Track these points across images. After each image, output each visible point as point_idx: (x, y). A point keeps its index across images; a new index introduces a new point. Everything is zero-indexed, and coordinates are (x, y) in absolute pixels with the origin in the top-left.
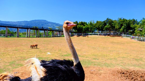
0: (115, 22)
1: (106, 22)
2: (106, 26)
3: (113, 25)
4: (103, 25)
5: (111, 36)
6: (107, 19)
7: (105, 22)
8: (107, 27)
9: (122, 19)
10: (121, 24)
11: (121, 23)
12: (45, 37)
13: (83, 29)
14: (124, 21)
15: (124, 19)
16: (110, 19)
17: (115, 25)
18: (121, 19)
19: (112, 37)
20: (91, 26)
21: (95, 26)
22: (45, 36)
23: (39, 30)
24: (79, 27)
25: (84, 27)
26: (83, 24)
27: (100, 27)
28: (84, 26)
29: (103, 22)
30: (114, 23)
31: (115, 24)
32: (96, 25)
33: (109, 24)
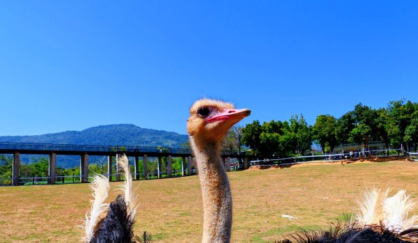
0: (382, 115)
1: (354, 117)
2: (355, 131)
3: (378, 124)
4: (344, 127)
5: (375, 161)
6: (357, 106)
7: (349, 117)
8: (359, 133)
9: (405, 103)
10: (402, 119)
11: (401, 117)
12: (161, 178)
13: (279, 143)
14: (412, 111)
15: (410, 103)
16: (367, 108)
17: (385, 123)
18: (401, 105)
19: (377, 161)
20: (305, 134)
21: (316, 133)
22: (161, 175)
23: (145, 156)
24: (268, 139)
25: (282, 138)
26: (276, 127)
27: (334, 135)
28: (282, 133)
29: (344, 117)
30: (381, 119)
31: (383, 123)
32: (320, 128)
33: (364, 122)
